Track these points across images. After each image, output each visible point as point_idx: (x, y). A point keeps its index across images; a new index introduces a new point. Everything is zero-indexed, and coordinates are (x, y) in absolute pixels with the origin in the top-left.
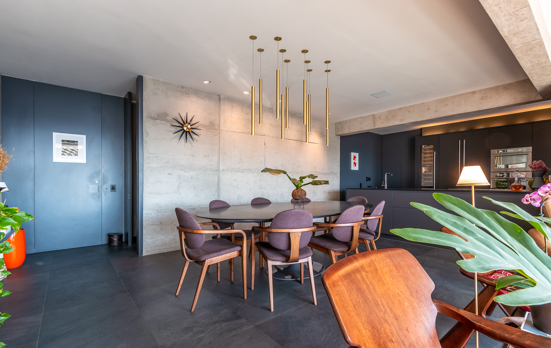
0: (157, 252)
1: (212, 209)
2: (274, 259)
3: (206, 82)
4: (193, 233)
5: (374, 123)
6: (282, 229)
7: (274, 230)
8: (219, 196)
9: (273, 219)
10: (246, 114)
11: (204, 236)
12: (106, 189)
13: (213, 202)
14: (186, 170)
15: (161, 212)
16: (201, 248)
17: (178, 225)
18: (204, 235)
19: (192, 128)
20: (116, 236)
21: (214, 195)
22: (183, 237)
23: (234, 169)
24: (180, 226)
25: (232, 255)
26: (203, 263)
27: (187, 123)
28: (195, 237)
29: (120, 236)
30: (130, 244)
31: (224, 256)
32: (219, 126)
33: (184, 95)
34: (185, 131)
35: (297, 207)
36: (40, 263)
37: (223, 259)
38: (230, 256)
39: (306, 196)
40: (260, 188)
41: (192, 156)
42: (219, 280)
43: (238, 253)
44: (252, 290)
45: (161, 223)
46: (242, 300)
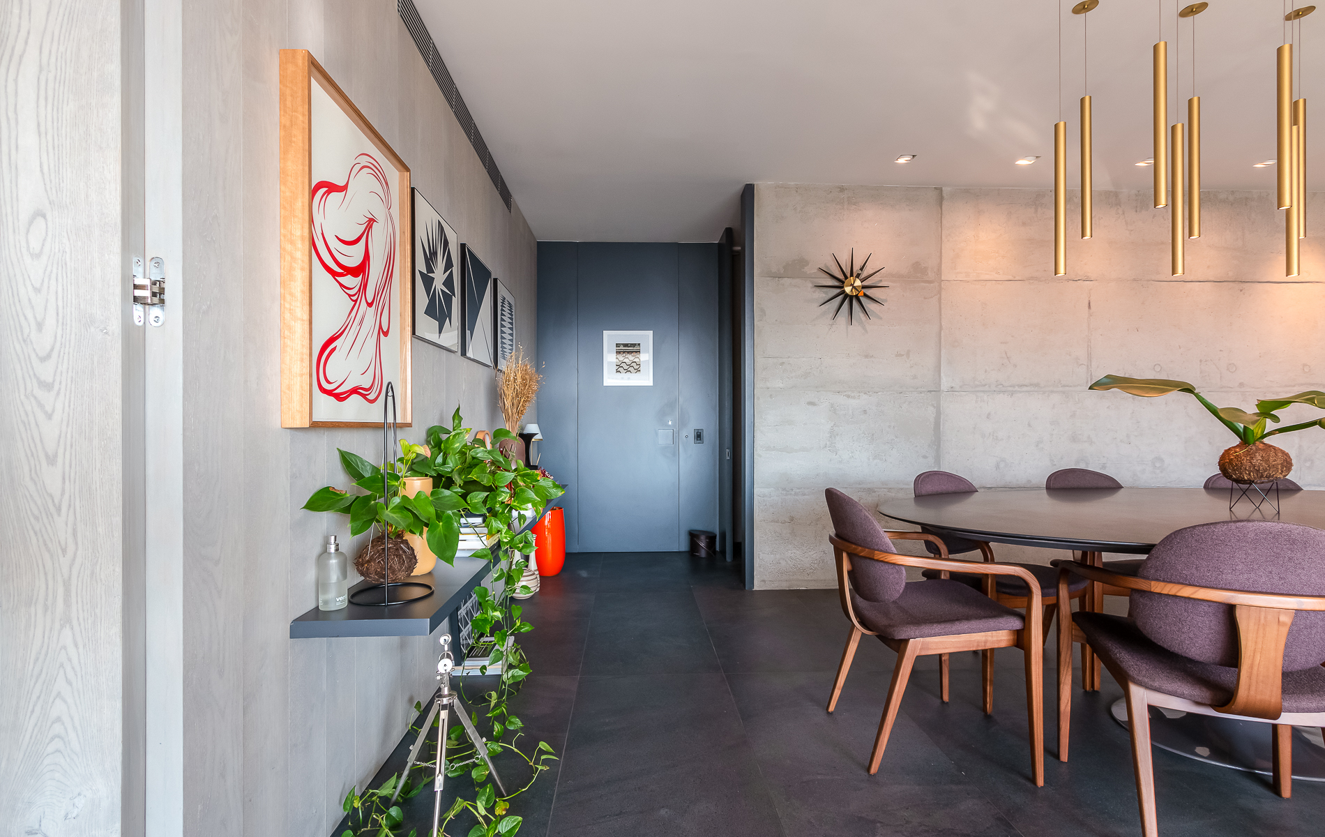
0: (784, 586)
1: (922, 496)
2: (1156, 684)
3: (902, 161)
4: (874, 559)
6: (1197, 589)
7: (1157, 587)
8: (938, 459)
9: (1153, 546)
10: (1024, 224)
11: (904, 572)
12: (687, 437)
13: (924, 477)
14: (849, 393)
15: (793, 493)
16: (894, 602)
17: (832, 532)
18: (903, 569)
19: (864, 287)
20: (703, 538)
21: (925, 457)
22: (846, 566)
23: (985, 385)
24: (837, 535)
25: (990, 638)
26: (902, 646)
27: (852, 275)
28: (878, 570)
29: (711, 538)
30: (729, 558)
31: (964, 638)
32: (939, 271)
33: (845, 207)
34: (847, 295)
35: (1243, 508)
36: (584, 574)
37: (963, 647)
38: (986, 642)
39: (1289, 469)
40: (1074, 439)
41: (866, 356)
42: (946, 698)
43: (1012, 637)
44: (1062, 762)
45: (792, 519)
46: (1029, 785)
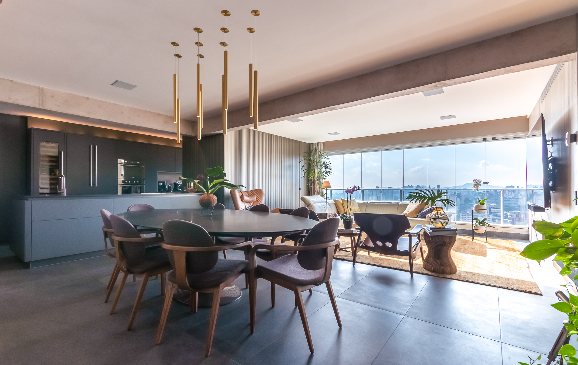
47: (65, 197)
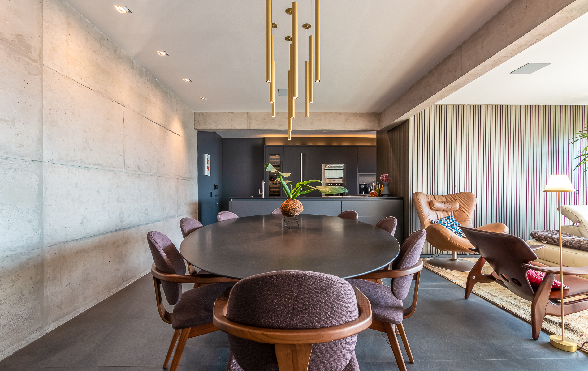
5: (249, 123)
8: (41, 222)
32: (40, 54)
47: (263, 198)
